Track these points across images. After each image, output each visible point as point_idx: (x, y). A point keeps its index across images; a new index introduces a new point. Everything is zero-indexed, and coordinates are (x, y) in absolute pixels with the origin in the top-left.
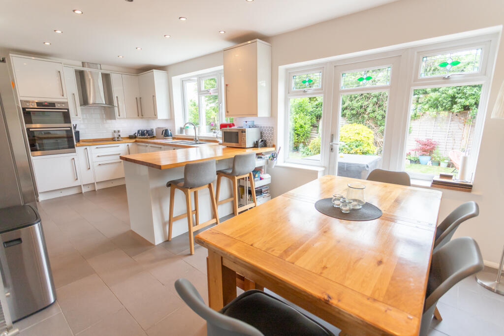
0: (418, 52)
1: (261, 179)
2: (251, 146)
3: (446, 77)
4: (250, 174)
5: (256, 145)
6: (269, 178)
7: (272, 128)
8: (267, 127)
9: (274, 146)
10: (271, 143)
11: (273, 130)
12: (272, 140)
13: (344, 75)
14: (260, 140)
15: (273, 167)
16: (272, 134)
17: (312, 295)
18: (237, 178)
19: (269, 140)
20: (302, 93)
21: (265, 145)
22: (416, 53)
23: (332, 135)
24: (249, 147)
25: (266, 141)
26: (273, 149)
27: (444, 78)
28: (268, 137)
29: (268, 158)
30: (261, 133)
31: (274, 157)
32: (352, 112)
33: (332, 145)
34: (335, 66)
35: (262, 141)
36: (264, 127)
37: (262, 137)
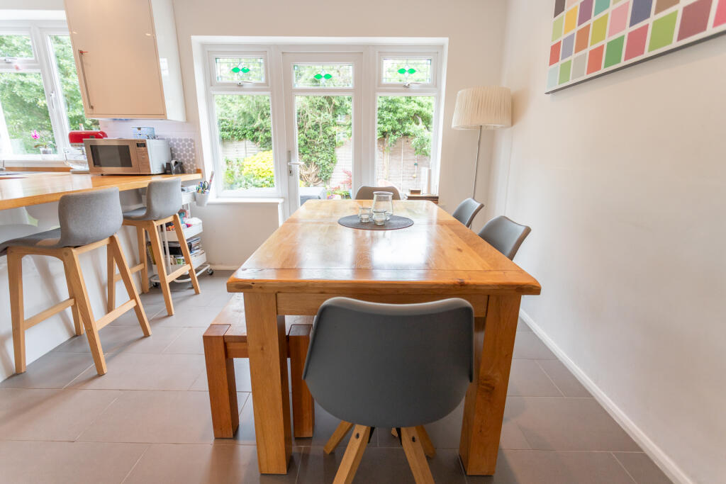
0: (379, 52)
1: (188, 226)
2: (160, 172)
3: (407, 85)
4: (175, 216)
5: (167, 171)
6: (200, 224)
7: (192, 140)
8: (180, 140)
9: (198, 171)
10: (192, 166)
11: (194, 145)
12: (194, 161)
13: (296, 68)
14: (173, 162)
15: (205, 205)
16: (193, 151)
17: (444, 285)
18: (156, 224)
19: (189, 161)
20: (236, 87)
21: (181, 169)
22: (377, 54)
23: (290, 152)
24: (155, 173)
25: (182, 163)
26: (198, 176)
27: (405, 86)
28: (185, 156)
29: (195, 191)
30: (171, 150)
31: (204, 188)
32: (266, 134)
33: (290, 166)
34: (283, 53)
35: (176, 163)
36: (175, 140)
37: (173, 156)
